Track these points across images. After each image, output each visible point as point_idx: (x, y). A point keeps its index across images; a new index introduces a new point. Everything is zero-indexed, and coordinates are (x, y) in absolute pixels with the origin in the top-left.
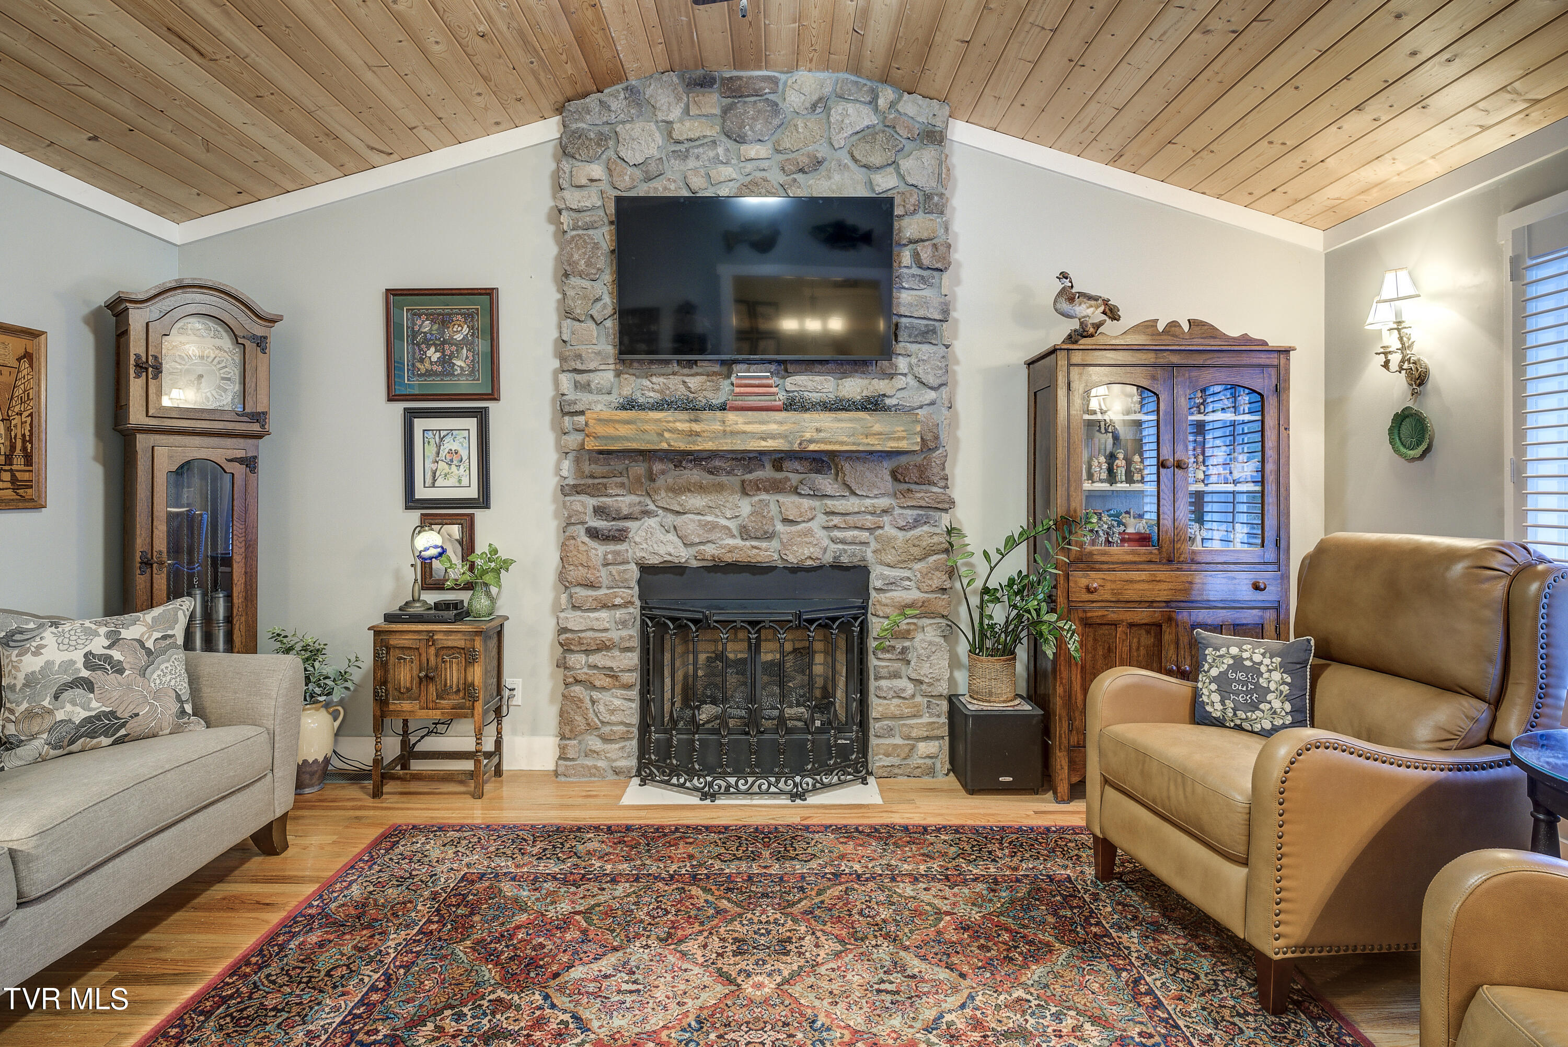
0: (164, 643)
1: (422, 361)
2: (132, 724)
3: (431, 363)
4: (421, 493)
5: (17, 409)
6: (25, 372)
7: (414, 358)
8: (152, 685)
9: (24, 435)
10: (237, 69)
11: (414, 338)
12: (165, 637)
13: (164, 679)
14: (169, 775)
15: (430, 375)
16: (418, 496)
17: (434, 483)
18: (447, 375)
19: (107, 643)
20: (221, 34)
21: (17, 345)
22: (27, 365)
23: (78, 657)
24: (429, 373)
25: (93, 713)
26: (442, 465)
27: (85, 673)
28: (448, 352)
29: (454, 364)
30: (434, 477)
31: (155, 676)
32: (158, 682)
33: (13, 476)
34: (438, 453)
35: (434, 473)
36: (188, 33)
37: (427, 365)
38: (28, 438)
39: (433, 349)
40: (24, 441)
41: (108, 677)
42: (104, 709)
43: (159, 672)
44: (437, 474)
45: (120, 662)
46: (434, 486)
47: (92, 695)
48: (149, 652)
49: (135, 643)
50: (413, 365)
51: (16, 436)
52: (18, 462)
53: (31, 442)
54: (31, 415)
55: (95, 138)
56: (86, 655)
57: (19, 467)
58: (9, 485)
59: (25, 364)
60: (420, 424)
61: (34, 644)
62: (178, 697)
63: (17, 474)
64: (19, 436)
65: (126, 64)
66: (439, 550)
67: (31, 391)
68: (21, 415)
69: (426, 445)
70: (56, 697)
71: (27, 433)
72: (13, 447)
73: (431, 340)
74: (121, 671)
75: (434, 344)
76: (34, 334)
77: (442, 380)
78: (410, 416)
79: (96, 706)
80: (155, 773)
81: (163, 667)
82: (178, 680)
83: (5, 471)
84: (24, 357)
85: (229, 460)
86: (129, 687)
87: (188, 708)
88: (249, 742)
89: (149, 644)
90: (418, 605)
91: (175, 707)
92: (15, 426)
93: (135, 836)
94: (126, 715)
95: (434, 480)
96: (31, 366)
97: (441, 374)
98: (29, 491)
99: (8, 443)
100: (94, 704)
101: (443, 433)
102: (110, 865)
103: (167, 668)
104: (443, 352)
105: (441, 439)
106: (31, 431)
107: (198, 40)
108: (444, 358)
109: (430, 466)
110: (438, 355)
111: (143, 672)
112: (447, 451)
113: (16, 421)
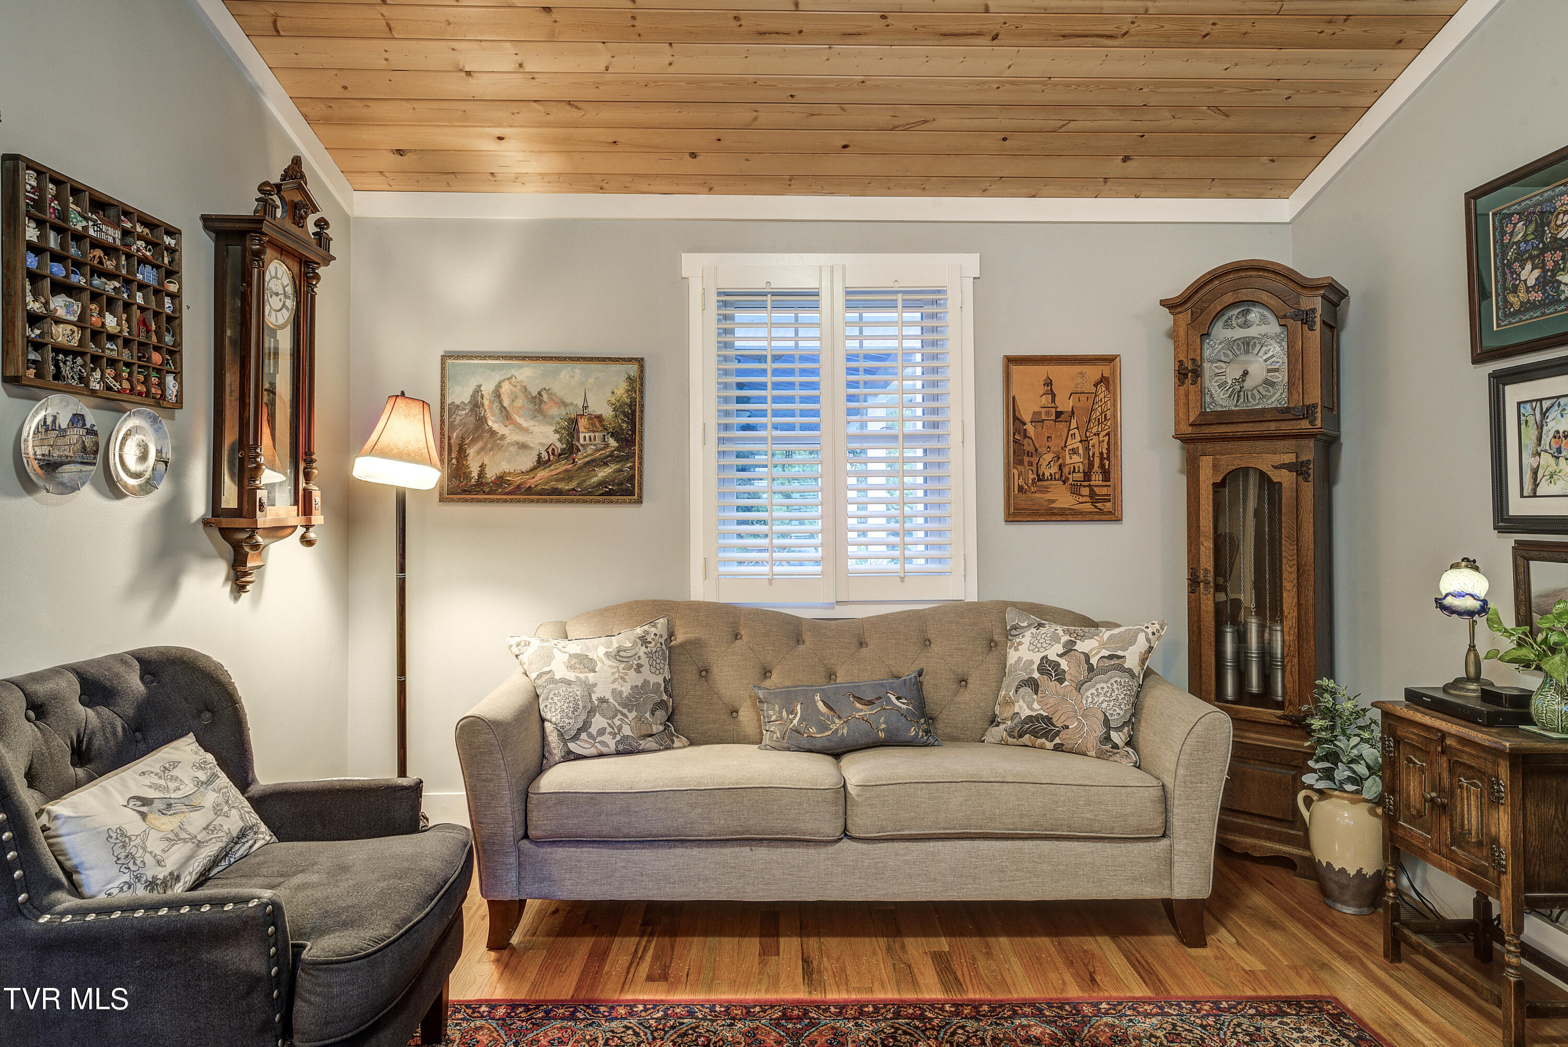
0: (1107, 663)
1: (1515, 290)
2: (1064, 734)
3: (1528, 290)
4: (1518, 506)
5: (1094, 430)
6: (1102, 395)
7: (1505, 289)
8: (1084, 702)
9: (1101, 454)
10: (1154, 26)
11: (1504, 254)
12: (1111, 657)
13: (1096, 699)
14: (1006, 786)
15: (1527, 310)
16: (1512, 512)
17: (1535, 490)
18: (1550, 304)
19: (1061, 651)
20: (1102, 8)
21: (1094, 372)
22: (1104, 389)
23: (1037, 658)
24: (1527, 307)
25: (1034, 714)
26: (1546, 459)
27: (1036, 675)
28: (1550, 265)
29: (1560, 282)
30: (1535, 479)
31: (1089, 694)
32: (1090, 700)
33: (1092, 491)
34: (1540, 439)
35: (1535, 472)
36: (1080, 28)
37: (1522, 295)
38: (1105, 456)
39: (1529, 266)
40: (1102, 459)
41: (1051, 683)
42: (1041, 712)
43: (1093, 691)
44: (1540, 475)
45: (1064, 671)
46: (1535, 496)
47: (1035, 697)
48: (1091, 668)
49: (1083, 657)
50: (1505, 300)
51: (1094, 454)
52: (1097, 479)
53: (1108, 459)
54: (1108, 434)
55: (1126, 159)
56: (1042, 659)
57: (1097, 483)
58: (1088, 499)
59: (1102, 388)
60: (1514, 393)
61: (1018, 640)
62: (1106, 722)
63: (1095, 489)
64: (1097, 454)
65: (1073, 86)
66: (1476, 605)
67: (1108, 412)
68: (1098, 435)
69: (1523, 426)
70: (1017, 691)
71: (1105, 451)
72: (1091, 465)
73: (1526, 251)
74: (1061, 681)
75: (1532, 258)
76: (1110, 360)
77: (1543, 314)
78: (1500, 380)
79: (1037, 709)
80: (992, 780)
81: (1099, 686)
82: (1112, 704)
83: (1084, 486)
84: (1101, 381)
85: (1275, 467)
86: (1064, 698)
87: (1118, 738)
88: (1124, 790)
89: (1094, 661)
90: (1473, 686)
91: (1100, 731)
92: (1094, 446)
93: (954, 828)
94: (1060, 725)
95: (1536, 485)
96: (1108, 389)
97: (1542, 304)
98: (1108, 504)
99: (1086, 462)
100: (1036, 706)
101: (1546, 404)
102: (932, 844)
103: (1102, 688)
104: (1543, 267)
105: (1544, 415)
106: (1108, 449)
107: (1094, 28)
108: (1544, 277)
109: (1529, 461)
110: (1536, 273)
111: (1079, 687)
112: (1551, 434)
113: (1094, 441)
